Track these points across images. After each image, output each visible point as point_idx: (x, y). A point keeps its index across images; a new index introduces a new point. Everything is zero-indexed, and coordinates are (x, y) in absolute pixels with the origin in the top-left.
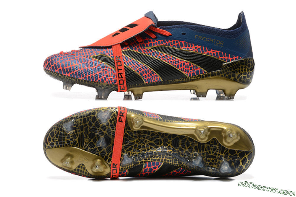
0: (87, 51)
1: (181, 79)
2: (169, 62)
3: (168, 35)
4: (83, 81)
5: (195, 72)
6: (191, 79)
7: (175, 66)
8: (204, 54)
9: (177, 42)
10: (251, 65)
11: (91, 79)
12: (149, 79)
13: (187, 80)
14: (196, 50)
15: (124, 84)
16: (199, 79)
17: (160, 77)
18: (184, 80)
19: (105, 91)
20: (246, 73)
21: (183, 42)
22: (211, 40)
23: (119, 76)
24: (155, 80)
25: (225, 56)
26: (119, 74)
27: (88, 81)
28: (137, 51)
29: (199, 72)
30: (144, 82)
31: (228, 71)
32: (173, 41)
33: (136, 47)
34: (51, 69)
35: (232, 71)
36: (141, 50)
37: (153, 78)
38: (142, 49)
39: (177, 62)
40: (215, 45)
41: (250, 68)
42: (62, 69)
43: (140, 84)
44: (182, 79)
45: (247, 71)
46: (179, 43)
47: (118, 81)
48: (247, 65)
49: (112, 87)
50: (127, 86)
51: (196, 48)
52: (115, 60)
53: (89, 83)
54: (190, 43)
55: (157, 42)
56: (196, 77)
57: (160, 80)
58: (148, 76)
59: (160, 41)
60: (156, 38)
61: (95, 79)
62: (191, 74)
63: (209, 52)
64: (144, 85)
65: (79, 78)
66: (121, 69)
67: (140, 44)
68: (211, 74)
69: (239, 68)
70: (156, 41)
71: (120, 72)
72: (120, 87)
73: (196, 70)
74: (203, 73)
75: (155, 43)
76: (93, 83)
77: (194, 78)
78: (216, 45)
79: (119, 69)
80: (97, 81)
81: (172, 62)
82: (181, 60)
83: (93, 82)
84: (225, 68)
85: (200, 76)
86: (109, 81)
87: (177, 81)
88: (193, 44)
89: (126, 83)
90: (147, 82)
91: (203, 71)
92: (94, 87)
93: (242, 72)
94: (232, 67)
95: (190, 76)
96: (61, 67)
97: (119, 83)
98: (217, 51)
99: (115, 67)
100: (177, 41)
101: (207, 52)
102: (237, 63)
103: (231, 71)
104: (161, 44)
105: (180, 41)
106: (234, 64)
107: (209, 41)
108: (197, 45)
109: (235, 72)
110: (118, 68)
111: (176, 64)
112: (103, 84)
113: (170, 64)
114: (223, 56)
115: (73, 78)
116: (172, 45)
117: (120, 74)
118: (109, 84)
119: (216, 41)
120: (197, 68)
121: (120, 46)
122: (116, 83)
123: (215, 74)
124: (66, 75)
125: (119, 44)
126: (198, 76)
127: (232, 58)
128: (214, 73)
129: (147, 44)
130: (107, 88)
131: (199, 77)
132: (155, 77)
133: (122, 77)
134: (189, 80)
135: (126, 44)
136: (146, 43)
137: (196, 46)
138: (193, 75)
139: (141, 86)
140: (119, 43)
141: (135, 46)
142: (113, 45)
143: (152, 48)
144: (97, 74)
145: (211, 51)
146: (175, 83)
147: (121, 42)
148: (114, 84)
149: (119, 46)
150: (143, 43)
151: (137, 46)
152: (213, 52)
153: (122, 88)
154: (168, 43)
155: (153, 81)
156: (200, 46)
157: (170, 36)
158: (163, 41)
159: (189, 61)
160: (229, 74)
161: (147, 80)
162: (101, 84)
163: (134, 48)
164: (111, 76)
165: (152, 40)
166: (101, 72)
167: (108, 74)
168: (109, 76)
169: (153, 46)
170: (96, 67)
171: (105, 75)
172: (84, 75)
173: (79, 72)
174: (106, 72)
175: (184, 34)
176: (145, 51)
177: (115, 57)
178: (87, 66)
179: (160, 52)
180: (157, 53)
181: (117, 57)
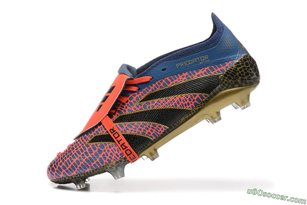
0: (80, 139)
1: (186, 116)
2: (165, 107)
3: (149, 80)
4: (91, 172)
5: (196, 101)
6: (196, 110)
7: (172, 106)
8: (195, 78)
9: (162, 82)
10: (249, 62)
11: (98, 166)
12: (154, 133)
13: (192, 113)
14: (185, 78)
15: (131, 153)
16: (204, 105)
17: (164, 125)
18: (190, 115)
19: (119, 169)
20: (248, 72)
21: (167, 78)
22: (194, 60)
23: (122, 148)
24: (161, 132)
25: (217, 68)
26: (121, 146)
27: (96, 170)
28: (127, 113)
29: (200, 99)
30: (151, 140)
31: (228, 82)
32: (157, 83)
34: (55, 177)
35: (233, 79)
36: (131, 109)
37: (157, 131)
39: (173, 102)
40: (200, 63)
41: (249, 66)
42: (65, 172)
43: (149, 144)
44: (188, 115)
45: (248, 70)
46: (164, 81)
47: (124, 153)
48: (244, 64)
49: (123, 162)
50: (136, 153)
51: (183, 77)
52: (110, 134)
53: (98, 170)
54: (175, 75)
55: (142, 92)
56: (200, 105)
57: (166, 128)
58: (151, 131)
59: (144, 90)
60: (139, 89)
61: (101, 163)
62: (193, 105)
63: (199, 73)
64: (153, 142)
65: (86, 171)
66: (121, 140)
67: (126, 104)
68: (213, 94)
69: (238, 72)
70: (140, 93)
71: (121, 143)
72: (130, 157)
73: (195, 98)
74: (204, 97)
75: (140, 94)
76: (102, 169)
77: (198, 108)
78: (202, 63)
79: (119, 140)
80: (104, 164)
81: (168, 104)
82: (175, 98)
83: (102, 167)
84: (223, 81)
85: (203, 102)
86: (116, 158)
87: (183, 120)
88: (178, 75)
89: (134, 150)
90: (154, 138)
91: (203, 96)
92: (106, 172)
93: (243, 75)
94: (229, 75)
95: (193, 107)
96: (63, 169)
97: (127, 154)
98: (206, 68)
99: (114, 141)
100: (161, 80)
101: (197, 74)
102: (233, 69)
103: (231, 80)
104: (147, 93)
105: (164, 79)
106: (230, 72)
107: (192, 62)
108: (183, 73)
109: (236, 79)
110: (117, 140)
111: (172, 103)
112: (111, 164)
113: (166, 107)
114: (215, 70)
115: (81, 175)
116: (158, 87)
117: (123, 144)
118: (117, 161)
119: (200, 59)
120: (195, 96)
121: (109, 117)
122: (124, 156)
123: (217, 91)
124: (72, 175)
125: (106, 116)
126: (201, 103)
127: (225, 67)
128: (215, 91)
130: (118, 166)
131: (203, 104)
132: (159, 129)
133: (126, 147)
134: (195, 112)
135: (114, 112)
136: (132, 100)
137: (182, 76)
138: (196, 104)
139: (151, 145)
141: (123, 109)
142: (101, 121)
143: (140, 102)
144: (101, 158)
145: (201, 71)
146: (183, 123)
147: (107, 113)
148: (122, 159)
150: (129, 101)
151: (125, 107)
152: (203, 71)
153: (133, 158)
154: (153, 88)
155: (159, 134)
156: (187, 73)
157: (151, 79)
158: (147, 88)
159: (183, 94)
160: (231, 84)
161: (153, 136)
162: (109, 165)
163: (123, 111)
164: (115, 152)
165: (136, 94)
166: (103, 153)
167: (111, 152)
168: (113, 153)
169: (140, 99)
170: (97, 150)
171: (109, 154)
172: (89, 165)
173: (82, 165)
174: (108, 151)
175: (164, 70)
176: (135, 109)
177: (109, 131)
178: (88, 156)
179: (150, 101)
180: (148, 103)
181: (111, 129)
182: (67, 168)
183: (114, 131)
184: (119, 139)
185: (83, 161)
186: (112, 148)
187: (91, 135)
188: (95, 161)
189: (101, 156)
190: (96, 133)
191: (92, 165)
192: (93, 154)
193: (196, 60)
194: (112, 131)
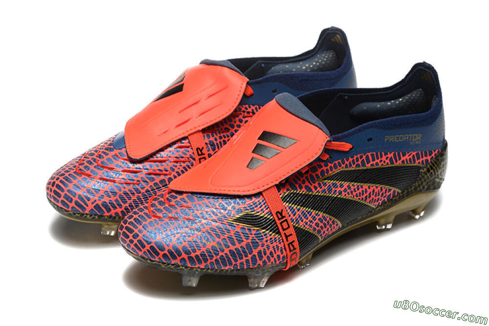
3: (348, 149)
9: (361, 157)
11: (245, 266)
12: (327, 233)
14: (388, 161)
15: (296, 258)
17: (341, 224)
21: (369, 154)
23: (289, 248)
24: (333, 232)
26: (289, 245)
28: (303, 191)
29: (392, 196)
30: (319, 241)
32: (355, 157)
33: (301, 183)
37: (331, 230)
38: (311, 185)
39: (364, 193)
42: (187, 259)
46: (364, 157)
51: (387, 158)
52: (276, 219)
54: (379, 153)
55: (332, 165)
56: (386, 205)
57: (340, 227)
59: (336, 162)
60: (330, 158)
61: (252, 264)
65: (223, 268)
66: (291, 235)
67: (305, 176)
70: (330, 165)
71: (290, 239)
73: (388, 194)
75: (328, 168)
79: (288, 235)
80: (256, 266)
82: (369, 187)
86: (276, 261)
87: (359, 220)
88: (383, 153)
90: (323, 239)
95: (378, 206)
96: (183, 253)
97: (291, 259)
98: (413, 153)
99: (279, 233)
100: (361, 154)
101: (402, 159)
104: (338, 168)
105: (365, 154)
107: (403, 139)
108: (388, 153)
110: (285, 234)
114: (421, 158)
116: (354, 164)
117: (291, 243)
119: (412, 137)
121: (277, 190)
124: (196, 266)
125: (273, 186)
127: (430, 157)
129: (316, 173)
132: (334, 228)
133: (295, 249)
136: (314, 172)
138: (383, 202)
140: (273, 184)
141: (299, 182)
142: (264, 191)
143: (326, 180)
144: (255, 256)
145: (407, 156)
146: (357, 223)
149: (275, 190)
150: (310, 172)
151: (301, 180)
154: (348, 163)
155: (330, 234)
156: (393, 153)
157: (351, 149)
158: (340, 161)
159: (381, 184)
163: (297, 186)
164: (277, 251)
165: (323, 164)
166: (260, 248)
167: (271, 249)
168: (274, 253)
169: (326, 174)
170: (249, 241)
171: (268, 252)
172: (233, 261)
173: (222, 258)
174: (268, 247)
175: (370, 140)
176: (316, 188)
177: (274, 214)
178: (234, 244)
179: (338, 183)
180: (335, 185)
181: (278, 212)
182: (193, 255)
183: (283, 217)
184: (288, 232)
185: (225, 252)
186: (275, 244)
187: (237, 207)
188: (244, 257)
189: (255, 252)
190: (248, 208)
191: (238, 263)
192: (244, 244)
193: (407, 138)
194: (279, 215)
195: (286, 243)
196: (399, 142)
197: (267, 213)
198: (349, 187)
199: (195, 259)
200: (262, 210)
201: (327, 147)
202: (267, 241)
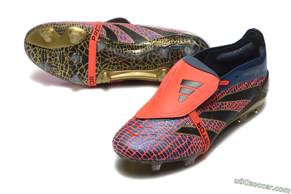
2: (231, 109)
7: (235, 109)
21: (237, 85)
23: (205, 142)
28: (208, 110)
32: (231, 88)
33: (206, 106)
38: (212, 106)
42: (156, 156)
46: (235, 87)
52: (198, 128)
54: (241, 83)
55: (221, 94)
59: (222, 92)
60: (219, 90)
62: (242, 109)
66: (206, 135)
67: (208, 102)
68: (254, 101)
75: (219, 95)
84: (261, 91)
88: (243, 83)
95: (241, 111)
96: (154, 154)
98: (256, 80)
99: (200, 135)
100: (233, 85)
101: (251, 84)
105: (235, 85)
108: (245, 82)
110: (203, 135)
114: (259, 82)
117: (206, 139)
119: (255, 71)
125: (194, 110)
127: (263, 80)
129: (214, 99)
133: (208, 142)
137: (245, 84)
142: (190, 113)
143: (218, 102)
145: (253, 82)
147: (196, 108)
149: (195, 112)
150: (211, 100)
151: (207, 104)
156: (247, 82)
157: (229, 83)
158: (224, 91)
163: (205, 108)
164: (199, 145)
165: (216, 94)
166: (192, 145)
168: (198, 146)
169: (218, 99)
170: (186, 142)
171: (196, 146)
172: (179, 154)
173: (174, 153)
174: (196, 144)
175: (237, 77)
176: (214, 107)
177: (196, 125)
178: (179, 145)
179: (224, 103)
180: (223, 104)
181: (198, 124)
182: (159, 154)
183: (201, 126)
184: (204, 134)
185: (175, 150)
186: (198, 142)
187: (177, 124)
188: (185, 151)
189: (190, 148)
190: (183, 124)
191: (182, 155)
192: (183, 144)
193: (253, 72)
194: (199, 125)
195: (204, 140)
196: (250, 75)
197: (192, 125)
198: (229, 104)
199: (160, 156)
200: (190, 124)
201: (219, 85)
202: (194, 140)
